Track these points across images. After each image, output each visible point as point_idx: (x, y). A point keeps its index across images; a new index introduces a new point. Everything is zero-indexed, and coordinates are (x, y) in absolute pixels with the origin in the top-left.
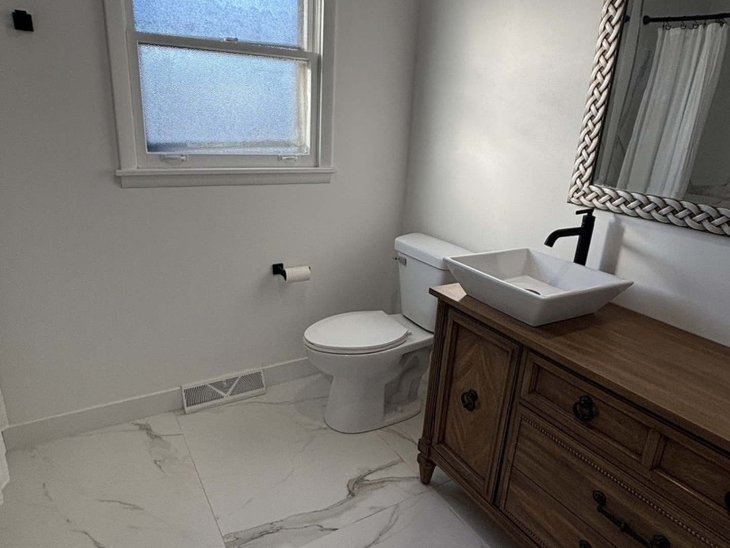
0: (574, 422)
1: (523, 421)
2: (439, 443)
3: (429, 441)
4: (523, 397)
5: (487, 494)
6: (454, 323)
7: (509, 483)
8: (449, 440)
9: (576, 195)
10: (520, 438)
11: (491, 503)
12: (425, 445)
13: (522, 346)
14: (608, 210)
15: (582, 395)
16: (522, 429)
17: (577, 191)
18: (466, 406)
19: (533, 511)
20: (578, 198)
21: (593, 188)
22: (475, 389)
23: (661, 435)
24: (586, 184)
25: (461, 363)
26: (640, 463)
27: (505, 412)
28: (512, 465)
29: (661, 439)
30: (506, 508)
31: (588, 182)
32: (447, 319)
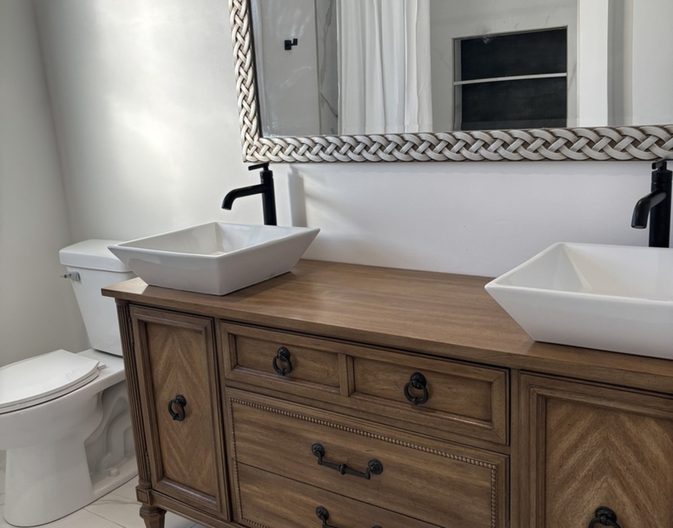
0: (279, 381)
1: (233, 403)
2: (159, 480)
3: (147, 484)
4: (228, 377)
5: (222, 512)
6: (140, 321)
7: (239, 484)
8: (170, 472)
9: (250, 152)
10: (236, 424)
11: (229, 520)
12: (144, 491)
13: (213, 319)
14: (282, 161)
15: (278, 348)
16: (235, 415)
17: (249, 147)
18: (176, 417)
19: (268, 503)
20: (252, 155)
21: (263, 140)
22: (181, 393)
23: (347, 355)
24: (256, 138)
25: (159, 369)
26: (339, 394)
27: (215, 403)
28: (237, 461)
29: (348, 360)
30: (244, 517)
31: (257, 135)
32: (131, 321)
